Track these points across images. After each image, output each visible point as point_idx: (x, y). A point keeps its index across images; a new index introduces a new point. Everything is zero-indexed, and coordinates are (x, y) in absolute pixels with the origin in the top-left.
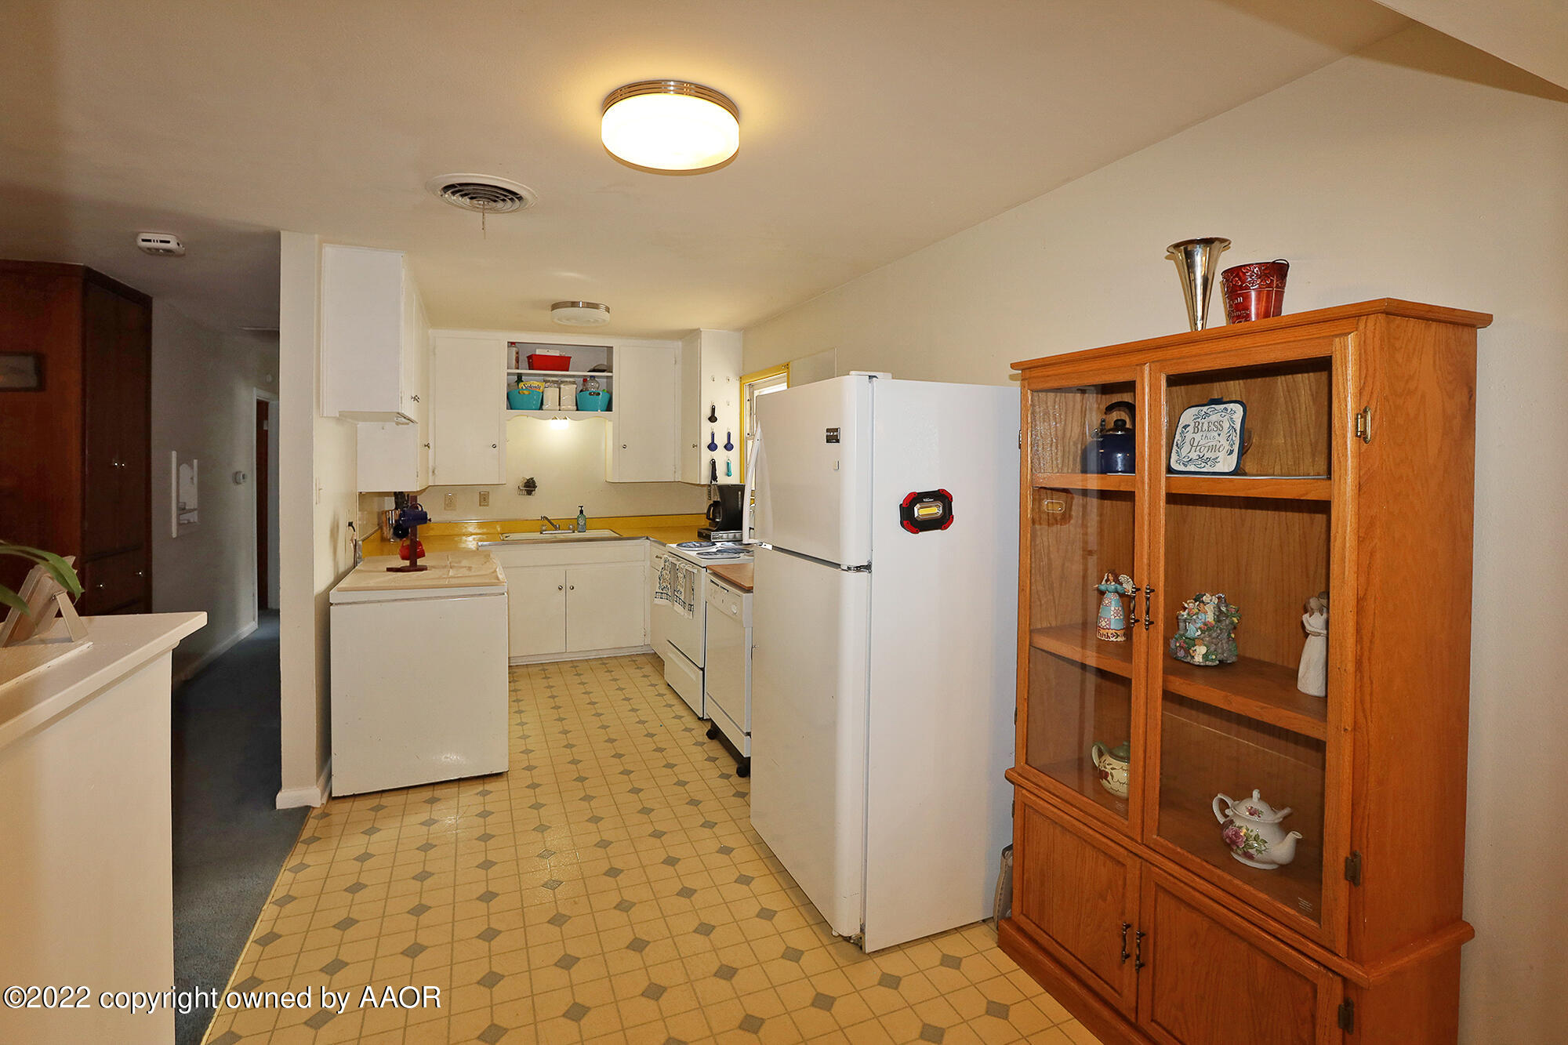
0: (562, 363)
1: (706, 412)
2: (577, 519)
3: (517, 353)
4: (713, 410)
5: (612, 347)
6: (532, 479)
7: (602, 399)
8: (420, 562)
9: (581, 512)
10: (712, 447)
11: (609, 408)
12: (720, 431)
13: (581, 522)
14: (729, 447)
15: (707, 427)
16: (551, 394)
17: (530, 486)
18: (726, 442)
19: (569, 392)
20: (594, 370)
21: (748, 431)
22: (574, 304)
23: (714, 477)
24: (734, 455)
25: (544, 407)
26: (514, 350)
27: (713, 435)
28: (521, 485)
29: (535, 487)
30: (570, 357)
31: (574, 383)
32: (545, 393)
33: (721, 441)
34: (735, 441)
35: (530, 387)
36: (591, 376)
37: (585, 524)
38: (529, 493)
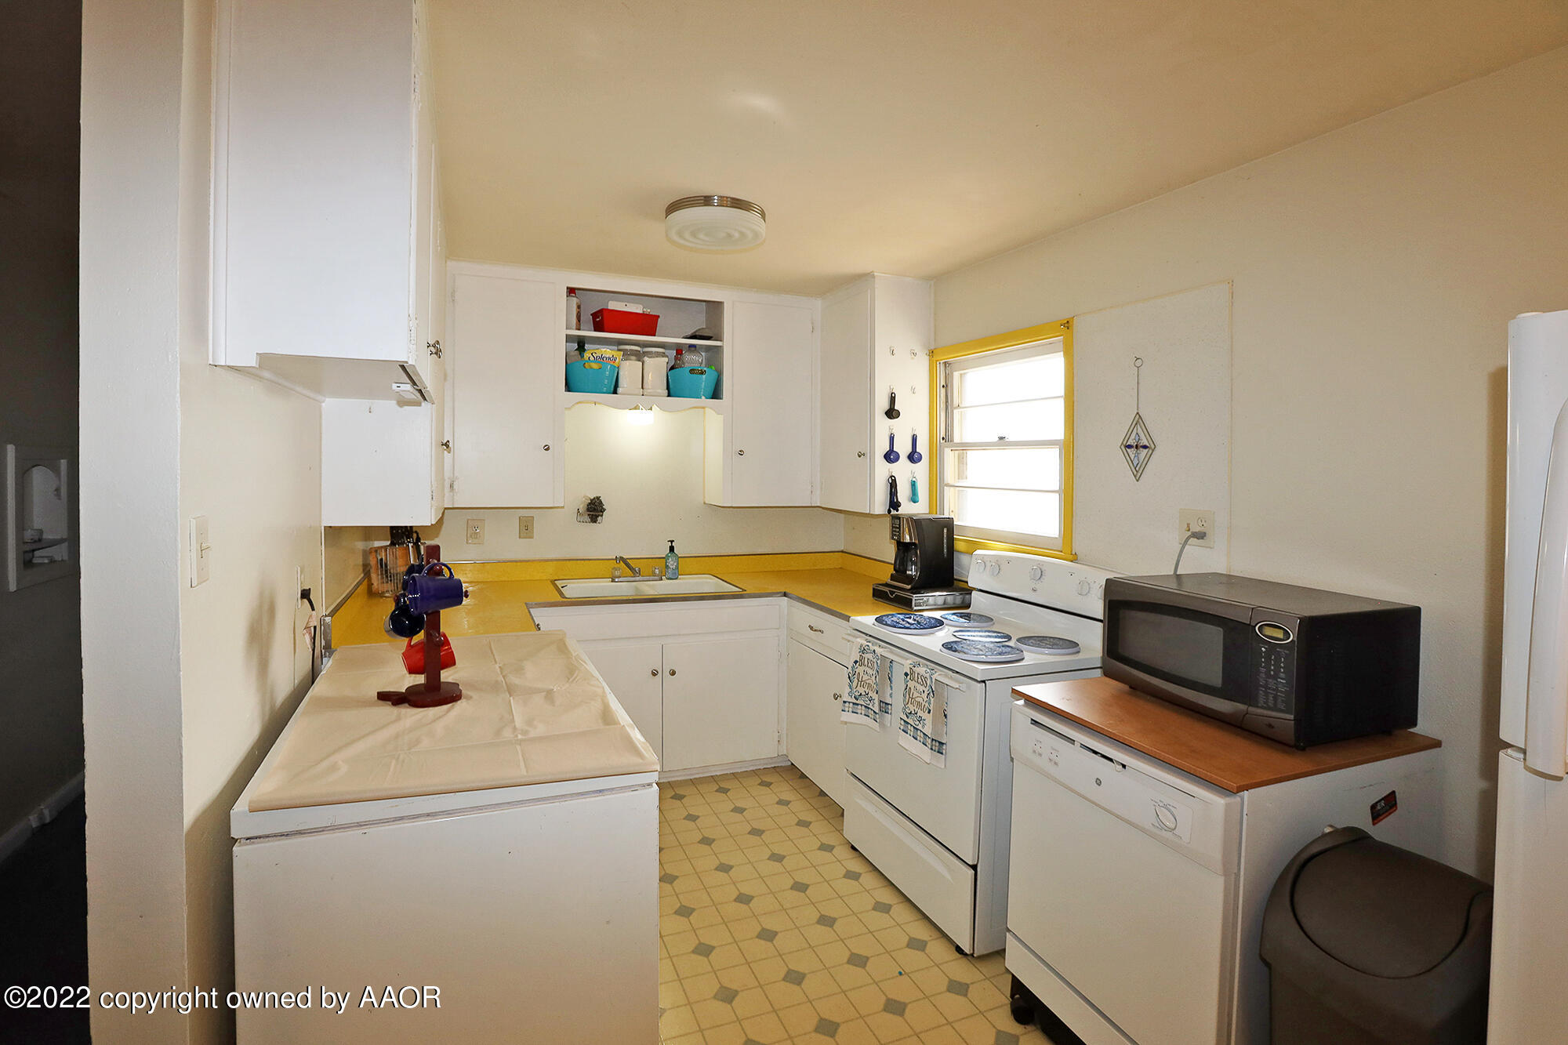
0: (646, 324)
1: (882, 404)
2: (666, 558)
3: (579, 307)
4: (893, 399)
5: (721, 303)
6: (598, 498)
7: (705, 381)
8: (446, 676)
9: (672, 549)
10: (891, 456)
11: (716, 394)
12: (902, 431)
13: (671, 563)
14: (914, 457)
15: (883, 425)
16: (629, 371)
17: (595, 510)
18: (910, 450)
19: (657, 367)
20: (693, 337)
21: (943, 435)
22: (707, 201)
23: (894, 504)
24: (921, 470)
25: (620, 390)
26: (574, 301)
27: (892, 439)
28: (583, 507)
29: (603, 510)
30: (659, 316)
31: (663, 355)
32: (621, 368)
33: (903, 448)
34: (922, 448)
35: (602, 358)
36: (691, 346)
37: (677, 567)
38: (594, 519)
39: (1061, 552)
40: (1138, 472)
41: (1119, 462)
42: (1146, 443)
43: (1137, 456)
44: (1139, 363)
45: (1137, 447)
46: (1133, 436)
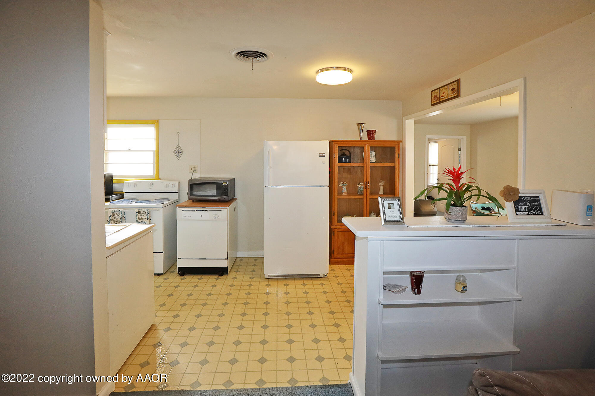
39: (155, 178)
40: (178, 157)
41: (173, 156)
42: (181, 151)
43: (178, 154)
44: (178, 133)
45: (178, 152)
46: (177, 150)
